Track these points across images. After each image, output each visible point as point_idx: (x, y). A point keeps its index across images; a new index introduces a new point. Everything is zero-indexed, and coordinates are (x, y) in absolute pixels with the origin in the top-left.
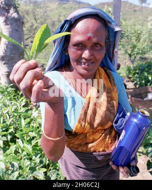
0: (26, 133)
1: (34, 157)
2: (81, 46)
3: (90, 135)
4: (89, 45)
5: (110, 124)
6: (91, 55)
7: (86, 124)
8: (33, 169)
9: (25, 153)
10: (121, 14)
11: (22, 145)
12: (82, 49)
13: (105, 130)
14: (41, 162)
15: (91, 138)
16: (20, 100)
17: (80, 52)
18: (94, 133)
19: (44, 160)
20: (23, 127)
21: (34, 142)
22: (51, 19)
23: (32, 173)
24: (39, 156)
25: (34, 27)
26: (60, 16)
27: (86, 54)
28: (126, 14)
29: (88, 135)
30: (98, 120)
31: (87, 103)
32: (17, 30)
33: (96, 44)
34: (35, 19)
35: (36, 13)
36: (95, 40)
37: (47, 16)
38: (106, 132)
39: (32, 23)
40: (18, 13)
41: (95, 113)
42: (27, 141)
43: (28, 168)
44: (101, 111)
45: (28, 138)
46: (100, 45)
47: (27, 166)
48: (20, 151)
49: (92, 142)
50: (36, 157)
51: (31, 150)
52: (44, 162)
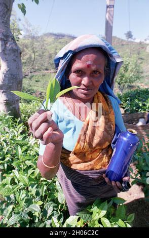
0: (22, 162)
1: (30, 188)
2: (80, 73)
3: (88, 154)
4: (88, 72)
5: (107, 144)
6: (90, 82)
7: (85, 144)
8: (29, 202)
9: (21, 184)
11: (18, 176)
13: (102, 150)
14: (37, 194)
15: (90, 157)
16: (18, 127)
18: (92, 152)
19: (40, 191)
20: (20, 155)
21: (30, 171)
22: (49, 52)
23: (28, 207)
24: (36, 186)
25: (33, 59)
26: (56, 49)
27: (85, 81)
29: (86, 154)
30: (96, 140)
31: (86, 124)
32: (15, 60)
33: (95, 72)
34: (34, 52)
35: (34, 46)
36: (94, 68)
37: (44, 49)
38: (104, 151)
39: (30, 55)
41: (93, 133)
42: (24, 170)
43: (24, 201)
44: (100, 132)
45: (25, 168)
46: (99, 73)
47: (23, 199)
48: (16, 181)
49: (90, 161)
50: (32, 187)
51: (27, 180)
52: (41, 194)
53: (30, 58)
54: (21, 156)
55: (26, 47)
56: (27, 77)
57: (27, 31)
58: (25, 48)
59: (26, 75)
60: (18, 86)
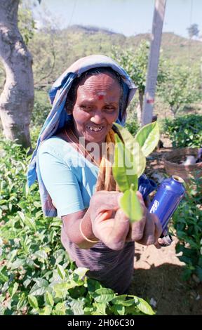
0: (30, 202)
1: (37, 233)
8: (35, 248)
9: (27, 228)
10: (161, 51)
11: (23, 218)
12: (91, 110)
14: (46, 240)
16: (27, 160)
17: (88, 114)
19: (49, 236)
20: (27, 194)
21: (38, 214)
22: (74, 54)
23: (34, 253)
24: (44, 231)
25: (52, 64)
26: (86, 50)
28: (169, 50)
32: (24, 72)
34: (53, 54)
37: (69, 49)
39: (49, 58)
40: (26, 49)
42: (32, 212)
43: (29, 246)
45: (32, 210)
47: (28, 244)
48: (22, 224)
50: (40, 232)
51: (34, 224)
52: (49, 240)
53: (49, 62)
54: (29, 195)
55: (43, 46)
56: (43, 89)
57: (45, 22)
58: (41, 49)
59: (43, 87)
60: (28, 106)
